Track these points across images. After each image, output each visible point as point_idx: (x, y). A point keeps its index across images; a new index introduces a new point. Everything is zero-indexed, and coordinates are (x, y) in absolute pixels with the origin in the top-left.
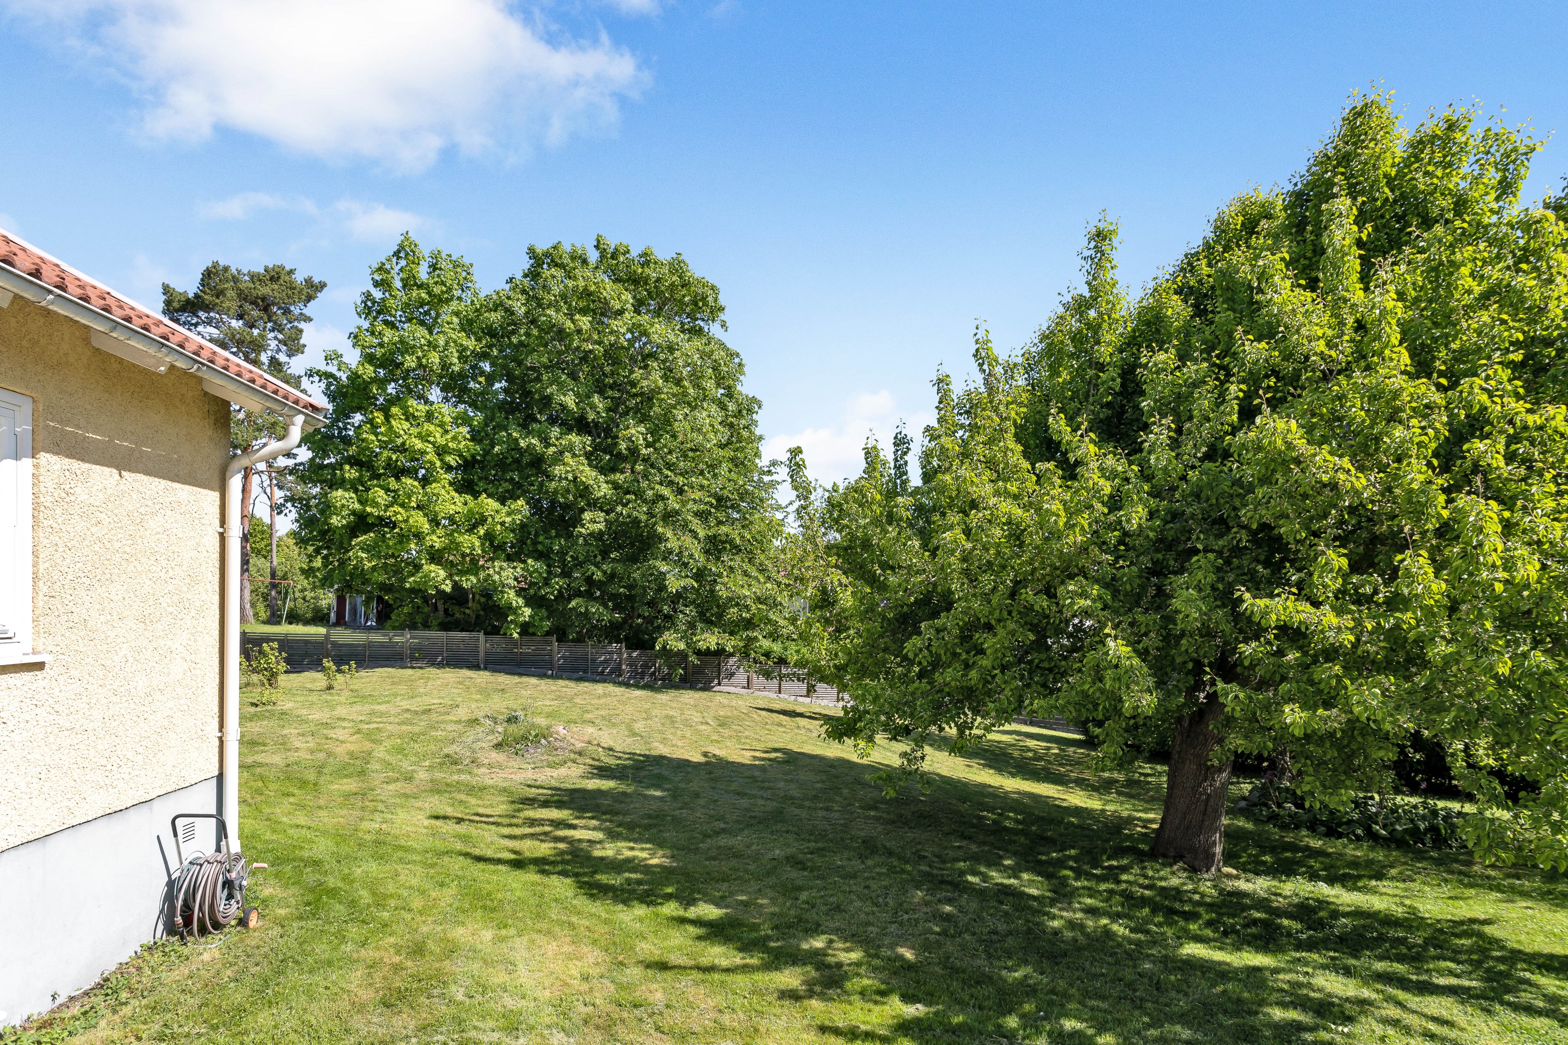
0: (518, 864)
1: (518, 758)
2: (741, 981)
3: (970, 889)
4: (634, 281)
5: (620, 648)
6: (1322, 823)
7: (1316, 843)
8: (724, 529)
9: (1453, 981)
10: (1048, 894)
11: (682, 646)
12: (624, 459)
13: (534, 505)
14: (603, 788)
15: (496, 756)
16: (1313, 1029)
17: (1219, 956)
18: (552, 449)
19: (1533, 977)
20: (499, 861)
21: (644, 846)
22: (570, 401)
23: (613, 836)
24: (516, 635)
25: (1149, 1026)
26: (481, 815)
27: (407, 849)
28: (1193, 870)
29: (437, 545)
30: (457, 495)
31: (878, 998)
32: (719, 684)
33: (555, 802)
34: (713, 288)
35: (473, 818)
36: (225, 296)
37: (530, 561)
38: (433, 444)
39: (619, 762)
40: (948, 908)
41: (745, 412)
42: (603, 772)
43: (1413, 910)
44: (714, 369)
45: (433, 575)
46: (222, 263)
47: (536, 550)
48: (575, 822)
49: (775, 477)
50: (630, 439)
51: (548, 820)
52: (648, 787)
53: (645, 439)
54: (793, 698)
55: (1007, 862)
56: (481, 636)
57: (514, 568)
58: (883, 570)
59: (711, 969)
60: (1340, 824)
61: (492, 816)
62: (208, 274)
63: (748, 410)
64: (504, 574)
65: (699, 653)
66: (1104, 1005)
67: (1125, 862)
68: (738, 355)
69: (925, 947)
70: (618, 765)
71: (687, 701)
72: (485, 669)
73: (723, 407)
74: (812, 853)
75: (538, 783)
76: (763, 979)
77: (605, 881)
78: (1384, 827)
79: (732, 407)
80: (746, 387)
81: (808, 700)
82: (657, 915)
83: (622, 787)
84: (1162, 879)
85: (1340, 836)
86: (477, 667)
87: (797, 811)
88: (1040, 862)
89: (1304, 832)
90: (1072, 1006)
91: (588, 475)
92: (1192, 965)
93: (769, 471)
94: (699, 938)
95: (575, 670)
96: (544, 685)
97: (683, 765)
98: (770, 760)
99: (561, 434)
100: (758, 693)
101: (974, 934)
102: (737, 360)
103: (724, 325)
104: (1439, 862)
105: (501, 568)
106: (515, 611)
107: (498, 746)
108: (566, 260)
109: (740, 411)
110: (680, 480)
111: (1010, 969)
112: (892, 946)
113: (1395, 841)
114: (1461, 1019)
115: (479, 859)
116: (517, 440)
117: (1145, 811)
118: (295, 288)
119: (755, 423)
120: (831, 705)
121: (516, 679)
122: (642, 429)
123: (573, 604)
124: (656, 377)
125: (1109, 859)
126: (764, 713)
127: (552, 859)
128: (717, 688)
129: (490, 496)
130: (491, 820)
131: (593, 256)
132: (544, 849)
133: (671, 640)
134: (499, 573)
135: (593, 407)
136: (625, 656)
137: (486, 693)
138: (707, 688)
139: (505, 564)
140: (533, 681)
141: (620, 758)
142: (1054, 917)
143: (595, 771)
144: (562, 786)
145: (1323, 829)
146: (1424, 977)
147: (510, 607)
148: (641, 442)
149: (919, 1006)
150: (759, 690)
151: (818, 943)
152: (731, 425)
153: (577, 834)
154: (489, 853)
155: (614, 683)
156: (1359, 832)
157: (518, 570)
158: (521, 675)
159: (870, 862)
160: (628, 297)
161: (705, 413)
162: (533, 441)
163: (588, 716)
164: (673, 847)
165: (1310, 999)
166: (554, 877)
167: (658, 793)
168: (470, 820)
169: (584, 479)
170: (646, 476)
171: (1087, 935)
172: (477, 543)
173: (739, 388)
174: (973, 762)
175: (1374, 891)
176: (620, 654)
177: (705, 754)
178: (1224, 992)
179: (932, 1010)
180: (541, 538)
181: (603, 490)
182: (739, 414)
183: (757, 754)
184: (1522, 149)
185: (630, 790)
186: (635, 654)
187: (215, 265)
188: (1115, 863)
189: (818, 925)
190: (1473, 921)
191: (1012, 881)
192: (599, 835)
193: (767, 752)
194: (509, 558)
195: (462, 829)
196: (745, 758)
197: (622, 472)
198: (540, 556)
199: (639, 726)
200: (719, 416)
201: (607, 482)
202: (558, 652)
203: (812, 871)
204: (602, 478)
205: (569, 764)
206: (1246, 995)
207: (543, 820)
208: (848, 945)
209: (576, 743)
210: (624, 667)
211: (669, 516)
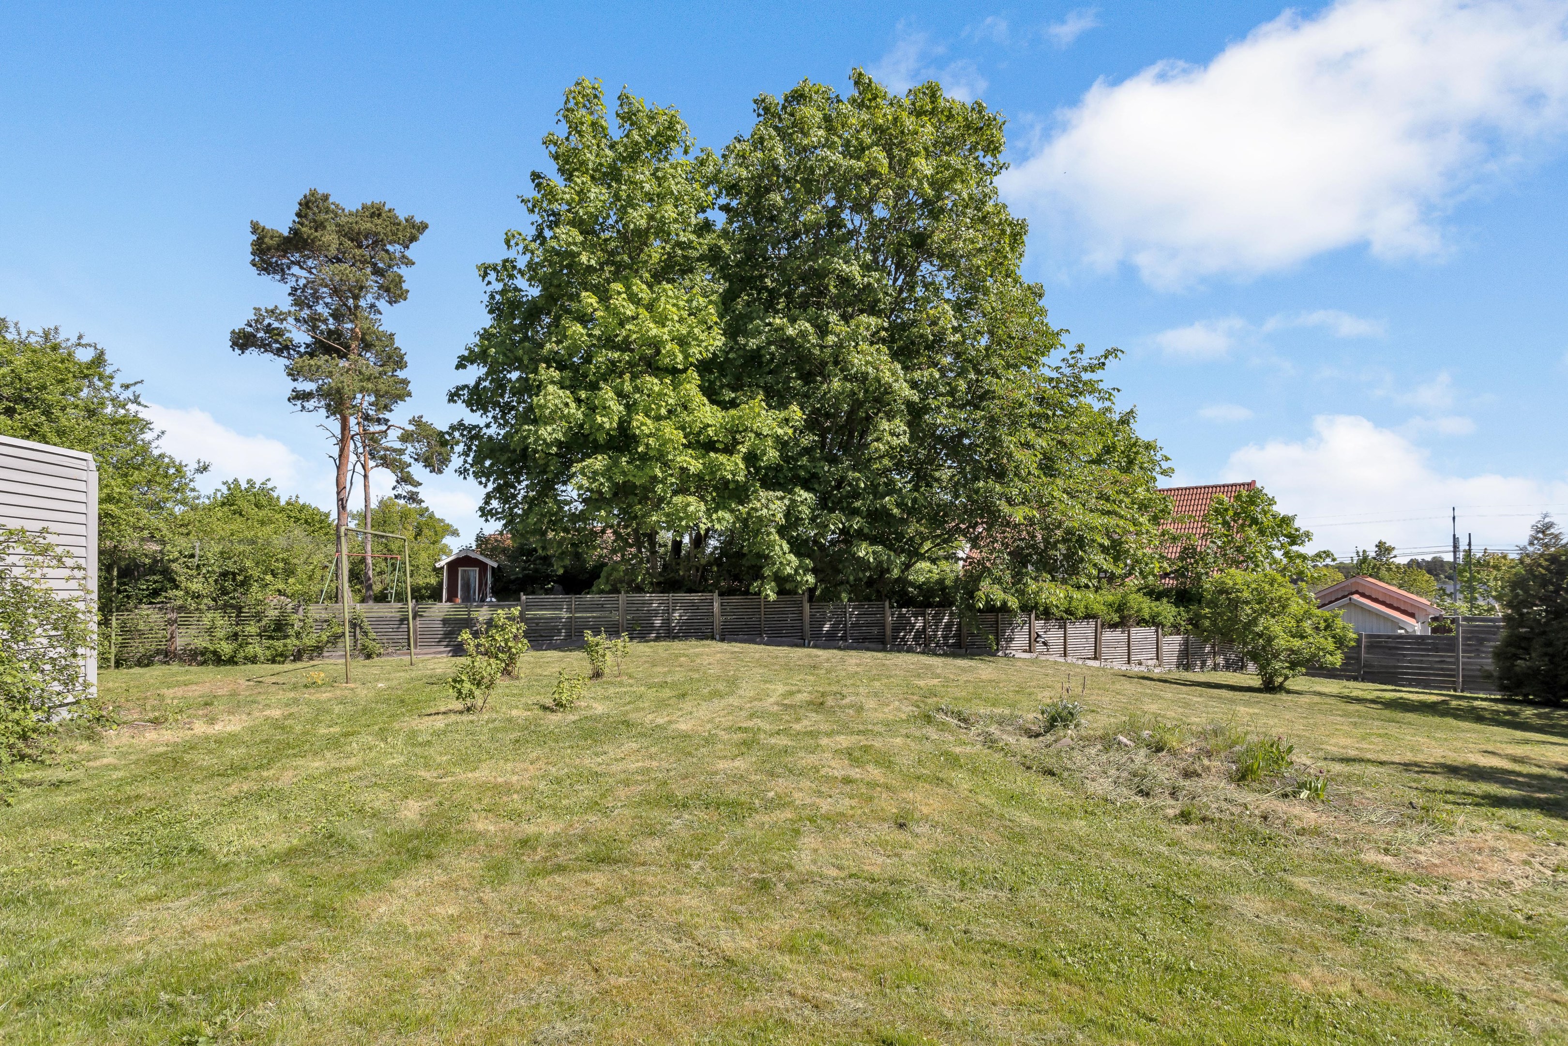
36: (325, 228)
46: (321, 191)
56: (715, 597)
62: (306, 204)
72: (724, 638)
86: (711, 637)
105: (768, 499)
118: (399, 224)
139: (773, 495)
147: (769, 555)
187: (313, 193)
202: (810, 615)
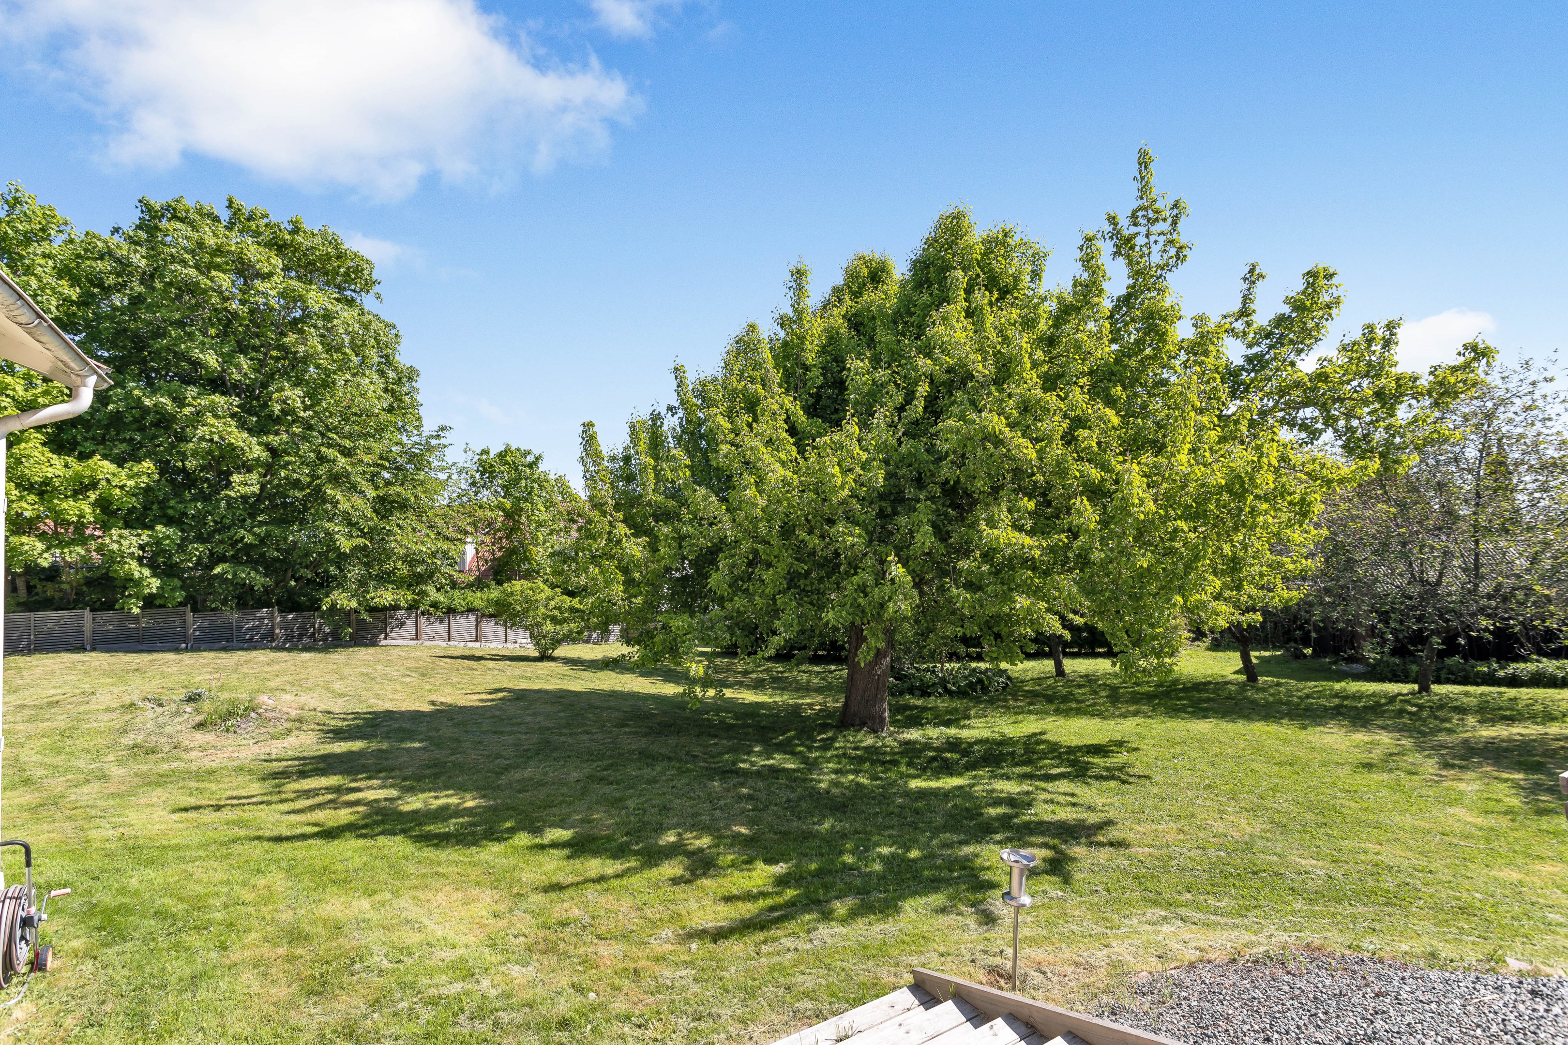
0: (330, 834)
1: (231, 736)
2: (635, 880)
3: (745, 773)
4: (279, 246)
5: (272, 613)
6: (917, 688)
7: (919, 703)
8: (393, 490)
9: (1058, 771)
10: (802, 766)
11: (354, 604)
12: (278, 420)
13: (164, 468)
14: (354, 749)
15: (200, 737)
16: (1017, 815)
17: (933, 784)
18: (187, 410)
19: (1090, 759)
20: (304, 837)
21: (447, 793)
22: (211, 360)
23: (411, 790)
24: (136, 611)
25: (931, 838)
26: (240, 798)
27: (178, 848)
28: (874, 731)
29: (27, 514)
30: (55, 457)
31: (748, 866)
32: (385, 638)
33: (311, 771)
34: (368, 262)
35: (230, 802)
37: (158, 527)
38: (13, 398)
39: (346, 723)
40: (745, 791)
41: (404, 380)
42: (338, 734)
43: (1003, 735)
44: (375, 339)
45: (26, 548)
47: (165, 515)
48: (354, 785)
49: (443, 441)
50: (285, 402)
51: (327, 788)
52: (403, 740)
53: (303, 402)
54: (462, 644)
55: (757, 749)
56: (87, 613)
57: (139, 535)
58: (657, 522)
59: (602, 879)
60: (928, 687)
61: (253, 796)
63: (410, 378)
64: (125, 543)
65: (372, 610)
66: (895, 832)
67: (830, 734)
68: (394, 327)
69: (751, 822)
70: (348, 726)
71: (366, 657)
72: (94, 649)
73: (382, 374)
74: (605, 770)
75: (274, 756)
76: (653, 874)
77: (438, 831)
78: (954, 684)
79: (392, 375)
80: (404, 357)
81: (478, 644)
82: (515, 848)
83: (374, 746)
84: (861, 741)
85: (929, 695)
86: (82, 649)
87: (562, 739)
88: (776, 744)
89: (908, 697)
90: (875, 838)
91: (238, 438)
92: (922, 794)
93: (438, 436)
94: (569, 858)
95: (218, 640)
96: (187, 659)
97: (417, 716)
98: (500, 699)
99: (199, 394)
100: (427, 643)
101: (776, 805)
102: (394, 332)
103: (378, 297)
104: (991, 701)
105: (121, 536)
106: (138, 583)
107: (200, 726)
108: (193, 216)
109: (400, 379)
110: (348, 443)
111: (819, 823)
112: (728, 827)
113: (962, 693)
114: (1077, 791)
115: (279, 839)
116: (139, 398)
117: (802, 697)
119: (416, 390)
120: (500, 646)
121: (146, 657)
122: (299, 391)
123: (218, 570)
124: (315, 343)
125: (819, 734)
126: (448, 660)
127: (363, 822)
128: (383, 642)
129: (105, 457)
130: (254, 800)
131: (225, 215)
132: (344, 816)
133: (342, 599)
134: (118, 542)
135: (238, 366)
136: (278, 619)
137: (121, 676)
138: (374, 643)
139: (126, 532)
140: (171, 656)
141: (345, 719)
142: (820, 781)
143: (331, 735)
144: (305, 754)
145: (917, 693)
146: (1043, 772)
147: (129, 579)
148: (299, 405)
149: (781, 864)
150: (428, 640)
151: (670, 838)
152: (393, 393)
153: (370, 795)
154: (286, 832)
155: (271, 649)
156: (940, 690)
157: (144, 537)
158: (149, 651)
159: (658, 768)
160: (278, 262)
161: (367, 380)
162: (161, 400)
163: (272, 684)
164: (477, 789)
165: (1000, 798)
166: (381, 838)
167: (417, 745)
168: (232, 805)
169: (233, 441)
170: (305, 438)
171: (847, 788)
172: (88, 510)
173: (397, 357)
174: (654, 679)
175: (969, 727)
176: (272, 617)
177: (433, 703)
178: (955, 805)
179: (790, 865)
180: (172, 503)
181: (255, 451)
182: (399, 382)
183: (484, 697)
184: (1041, 254)
185: (385, 746)
186: (290, 617)
188: (824, 736)
189: (661, 824)
190: (1035, 734)
191: (771, 762)
192: (393, 793)
193: (491, 693)
194: (127, 525)
195: (227, 814)
196: (472, 701)
197: (277, 433)
198: (169, 522)
199: (338, 686)
200: (380, 383)
201: (259, 444)
202: (193, 623)
203: (618, 784)
204: (254, 440)
205: (296, 733)
206: (968, 805)
207: (321, 789)
208: (694, 834)
209: (290, 711)
210: (277, 631)
211: (335, 479)
